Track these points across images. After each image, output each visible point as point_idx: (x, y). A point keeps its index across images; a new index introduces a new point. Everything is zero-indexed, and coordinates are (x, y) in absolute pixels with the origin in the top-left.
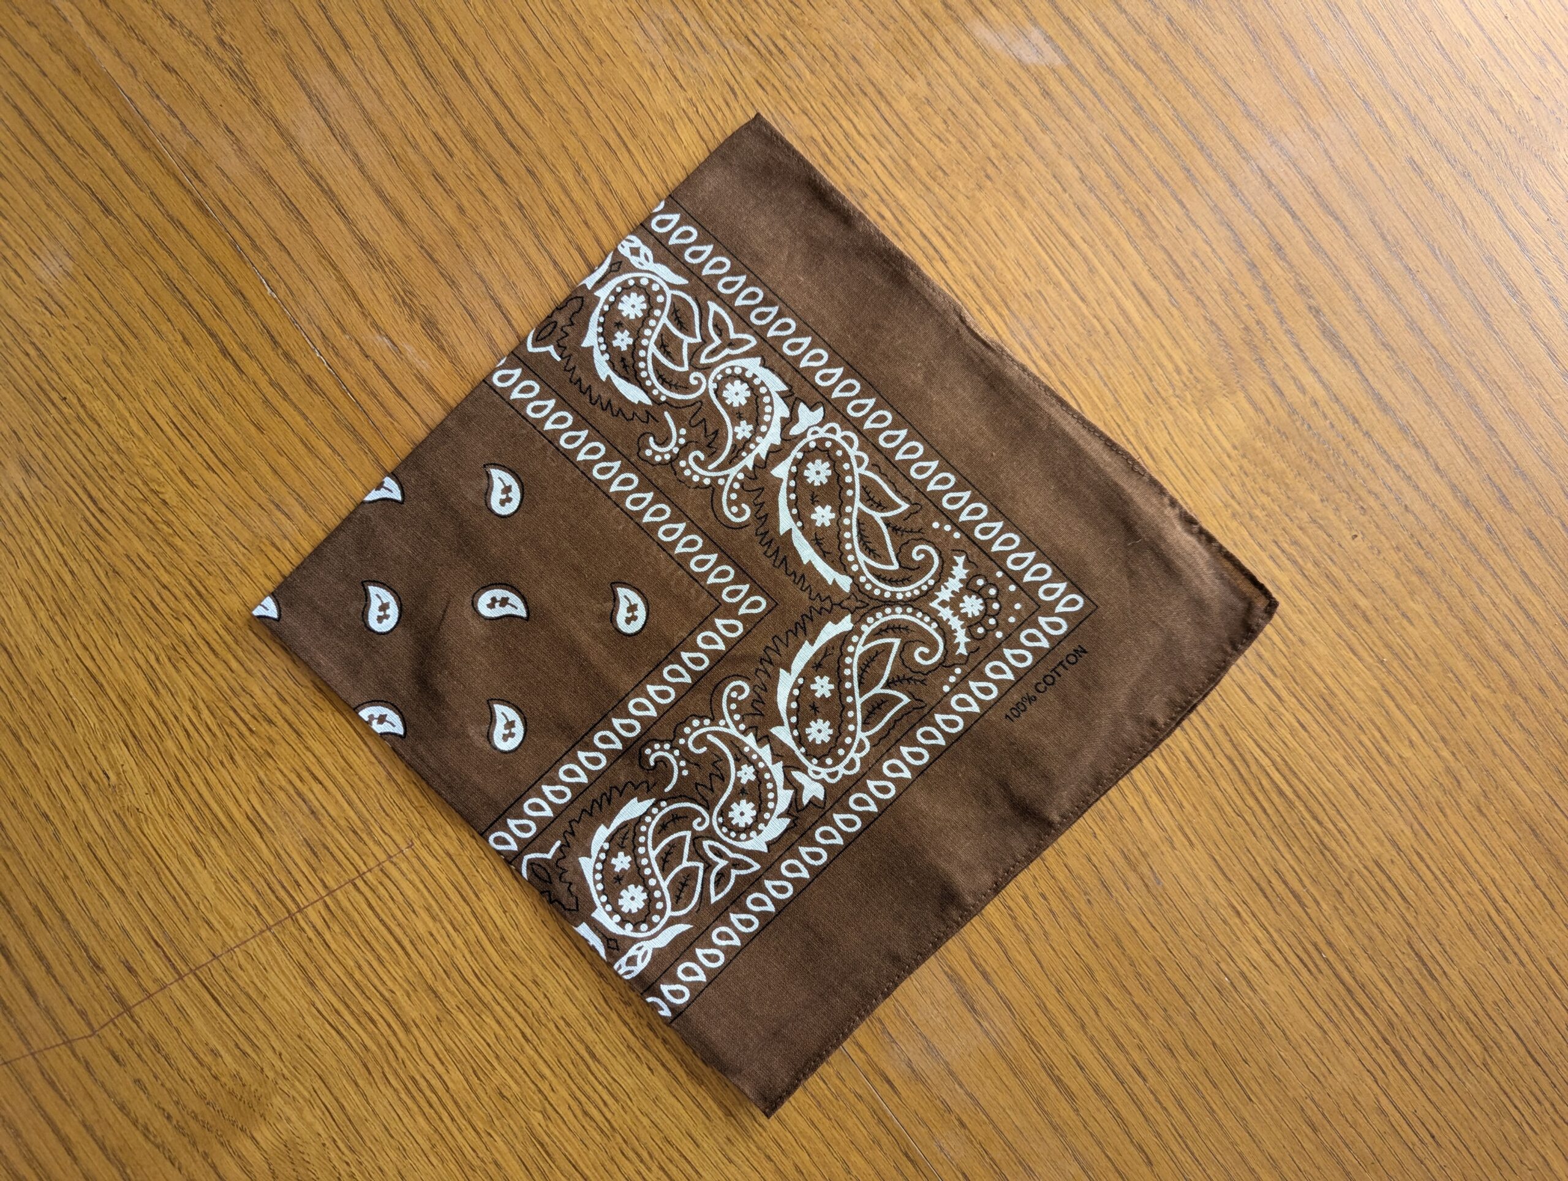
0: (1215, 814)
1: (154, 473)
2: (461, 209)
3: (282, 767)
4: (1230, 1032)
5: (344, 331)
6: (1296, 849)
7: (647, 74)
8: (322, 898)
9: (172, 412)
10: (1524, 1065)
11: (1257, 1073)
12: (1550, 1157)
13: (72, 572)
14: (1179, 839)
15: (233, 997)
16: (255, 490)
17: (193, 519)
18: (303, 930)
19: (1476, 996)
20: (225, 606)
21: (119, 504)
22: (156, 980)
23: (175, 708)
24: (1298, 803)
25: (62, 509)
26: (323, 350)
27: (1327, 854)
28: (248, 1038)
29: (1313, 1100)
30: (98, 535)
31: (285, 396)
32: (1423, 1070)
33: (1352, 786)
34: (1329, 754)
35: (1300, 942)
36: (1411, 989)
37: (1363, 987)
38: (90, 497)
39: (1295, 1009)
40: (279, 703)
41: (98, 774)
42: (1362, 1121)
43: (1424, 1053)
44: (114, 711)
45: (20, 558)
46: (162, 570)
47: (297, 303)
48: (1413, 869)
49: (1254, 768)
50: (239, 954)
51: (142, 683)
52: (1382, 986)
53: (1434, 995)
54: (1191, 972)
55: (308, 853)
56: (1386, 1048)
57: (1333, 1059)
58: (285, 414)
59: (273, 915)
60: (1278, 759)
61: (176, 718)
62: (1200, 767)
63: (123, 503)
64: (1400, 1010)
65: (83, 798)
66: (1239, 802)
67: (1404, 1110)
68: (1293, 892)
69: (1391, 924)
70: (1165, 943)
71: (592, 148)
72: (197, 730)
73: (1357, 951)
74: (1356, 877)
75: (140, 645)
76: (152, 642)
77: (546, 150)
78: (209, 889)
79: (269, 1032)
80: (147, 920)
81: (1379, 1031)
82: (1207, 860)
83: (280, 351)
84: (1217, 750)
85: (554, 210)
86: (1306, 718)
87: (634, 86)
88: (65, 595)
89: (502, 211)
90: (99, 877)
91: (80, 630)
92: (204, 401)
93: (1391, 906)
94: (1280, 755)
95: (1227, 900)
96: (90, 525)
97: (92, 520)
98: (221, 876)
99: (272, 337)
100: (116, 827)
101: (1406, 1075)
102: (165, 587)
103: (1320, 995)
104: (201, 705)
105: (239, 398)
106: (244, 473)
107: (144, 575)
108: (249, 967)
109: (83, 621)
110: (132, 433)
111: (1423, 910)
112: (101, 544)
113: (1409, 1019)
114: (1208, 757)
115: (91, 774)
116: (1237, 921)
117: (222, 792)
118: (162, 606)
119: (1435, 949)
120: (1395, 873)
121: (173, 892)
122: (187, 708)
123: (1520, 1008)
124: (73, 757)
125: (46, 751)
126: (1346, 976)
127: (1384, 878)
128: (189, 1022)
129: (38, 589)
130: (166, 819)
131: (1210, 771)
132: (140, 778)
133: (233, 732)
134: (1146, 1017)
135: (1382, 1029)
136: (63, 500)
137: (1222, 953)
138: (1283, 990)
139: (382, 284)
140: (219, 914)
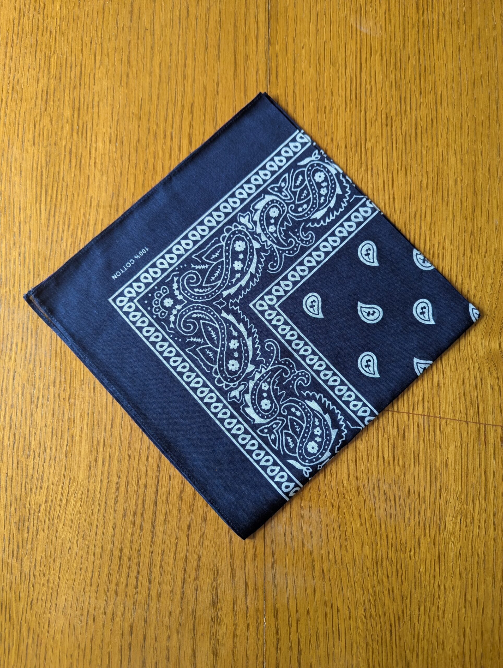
0: (75, 202)
1: (360, 625)
2: (168, 638)
3: (393, 474)
4: (130, 127)
5: (248, 625)
6: (57, 170)
7: (58, 637)
8: (413, 414)
9: (336, 644)
10: (42, 43)
11: (132, 106)
12: (58, 8)
13: (419, 610)
14: (94, 203)
15: (471, 403)
16: (327, 588)
17: (359, 595)
18: (428, 408)
19: (38, 76)
20: (371, 552)
21: (382, 623)
22: (495, 430)
23: (417, 527)
24: (44, 184)
25: (405, 638)
26: (262, 624)
27: (48, 160)
28: (476, 384)
29: (121, 83)
30: (399, 617)
31: (289, 617)
32: (76, 66)
33: (21, 176)
34: (19, 192)
35: (82, 138)
36: (58, 95)
37: (73, 108)
38: (391, 635)
39: (102, 118)
40: (377, 498)
41: (464, 524)
42: (110, 65)
43: (71, 71)
44: (441, 544)
45: (435, 631)
46: (385, 584)
47: (258, 651)
48: (24, 133)
49: (48, 207)
50: (458, 417)
51: (423, 546)
52: (67, 103)
53: (52, 87)
54: (127, 156)
55: (407, 434)
56: (82, 82)
57: (103, 92)
58: (295, 610)
59: (435, 421)
60: (38, 204)
61: (419, 523)
62: (67, 222)
63: (381, 623)
64: (67, 91)
65: (475, 519)
66: (63, 200)
67: (93, 58)
68: (70, 156)
69: (46, 121)
70: (128, 172)
71: (101, 623)
72: (415, 512)
73: (65, 120)
74: (45, 145)
75: (413, 561)
76: (408, 560)
77: (119, 637)
78: (452, 449)
79: (467, 380)
80: (483, 454)
81: (80, 89)
82: (90, 188)
83: (279, 636)
84: (56, 223)
85: (134, 610)
86: (17, 211)
87: (66, 635)
88: (428, 603)
89: (154, 625)
90: (490, 485)
91: (432, 585)
92: (321, 639)
93: (41, 127)
94: (36, 205)
95: (95, 170)
96: (399, 623)
97: (397, 625)
98: (444, 450)
99: (277, 644)
100: (470, 499)
101: (83, 69)
102: (388, 577)
103: (90, 115)
104: (407, 520)
105: (307, 630)
106: (327, 598)
107: (393, 587)
108: (457, 409)
109: (428, 587)
110: (358, 647)
111: (32, 117)
112: (400, 613)
113: (67, 85)
114: (61, 223)
115: (466, 526)
116: (97, 161)
117: (422, 481)
118: (394, 570)
119: (39, 102)
120: (31, 136)
121: (466, 458)
122: (412, 523)
123: (27, 62)
124: (469, 538)
125: (477, 547)
126: (76, 115)
127: (36, 138)
128: (494, 406)
129: (436, 614)
130: (449, 487)
131: (64, 218)
132: (449, 510)
133: (402, 501)
134: (154, 153)
135: (78, 89)
136: (402, 642)
137: (111, 154)
138: (101, 126)
139: (220, 633)
140: (455, 437)
